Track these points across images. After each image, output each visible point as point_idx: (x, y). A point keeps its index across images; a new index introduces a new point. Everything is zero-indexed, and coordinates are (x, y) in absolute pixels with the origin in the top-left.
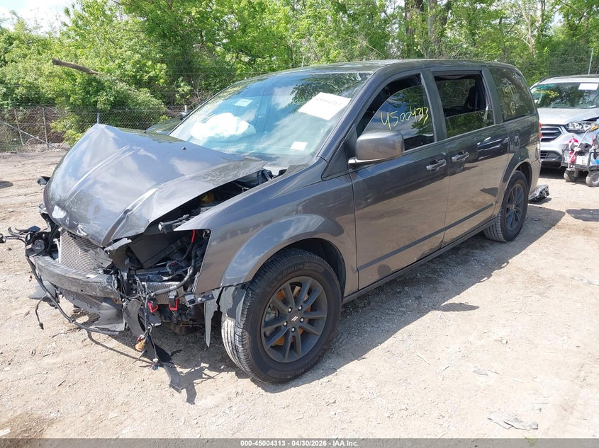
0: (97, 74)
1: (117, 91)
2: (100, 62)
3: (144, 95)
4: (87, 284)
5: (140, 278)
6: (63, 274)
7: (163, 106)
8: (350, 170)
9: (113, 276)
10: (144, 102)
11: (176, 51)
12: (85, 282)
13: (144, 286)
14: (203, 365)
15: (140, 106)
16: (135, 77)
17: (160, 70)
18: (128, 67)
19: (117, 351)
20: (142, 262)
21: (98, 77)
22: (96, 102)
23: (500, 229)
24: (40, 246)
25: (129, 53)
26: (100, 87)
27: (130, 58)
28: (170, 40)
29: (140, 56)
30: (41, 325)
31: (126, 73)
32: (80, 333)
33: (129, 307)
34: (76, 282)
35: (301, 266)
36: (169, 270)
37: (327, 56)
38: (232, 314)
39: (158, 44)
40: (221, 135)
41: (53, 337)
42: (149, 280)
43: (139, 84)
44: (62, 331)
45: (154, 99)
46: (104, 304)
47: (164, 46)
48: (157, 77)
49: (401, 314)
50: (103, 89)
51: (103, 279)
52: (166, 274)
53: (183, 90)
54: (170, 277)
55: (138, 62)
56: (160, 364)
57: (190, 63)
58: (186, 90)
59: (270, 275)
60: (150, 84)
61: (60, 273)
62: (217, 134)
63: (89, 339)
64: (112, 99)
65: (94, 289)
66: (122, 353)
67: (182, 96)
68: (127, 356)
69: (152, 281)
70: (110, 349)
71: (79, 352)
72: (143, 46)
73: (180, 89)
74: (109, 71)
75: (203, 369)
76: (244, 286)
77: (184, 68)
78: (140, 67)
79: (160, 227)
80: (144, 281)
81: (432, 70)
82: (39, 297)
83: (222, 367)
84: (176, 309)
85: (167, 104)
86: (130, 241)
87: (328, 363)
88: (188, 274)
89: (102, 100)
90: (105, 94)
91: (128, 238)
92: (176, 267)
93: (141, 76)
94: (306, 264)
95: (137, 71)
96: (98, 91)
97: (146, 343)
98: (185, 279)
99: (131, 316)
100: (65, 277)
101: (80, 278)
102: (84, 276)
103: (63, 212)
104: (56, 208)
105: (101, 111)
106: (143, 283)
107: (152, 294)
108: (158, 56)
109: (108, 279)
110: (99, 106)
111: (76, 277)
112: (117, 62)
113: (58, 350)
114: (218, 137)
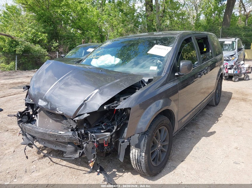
0: (16, 38)
1: (25, 46)
2: (17, 33)
3: (37, 47)
4: (61, 136)
5: (90, 132)
6: (45, 132)
7: (46, 52)
8: (176, 78)
9: (76, 132)
10: (38, 50)
11: (51, 28)
12: (59, 135)
13: (93, 135)
14: (114, 170)
15: (36, 52)
16: (33, 39)
17: (44, 36)
18: (30, 35)
19: (68, 167)
20: (91, 124)
21: (16, 39)
22: (16, 50)
23: (214, 101)
24: (25, 119)
25: (30, 29)
26: (17, 44)
27: (30, 31)
28: (48, 23)
29: (35, 30)
30: (27, 157)
31: (29, 38)
32: (45, 159)
33: (88, 146)
34: (53, 136)
35: (163, 122)
36: (104, 127)
37: (117, 31)
38: (138, 146)
39: (43, 25)
40: (108, 64)
41: (32, 162)
42: (95, 133)
43: (35, 42)
44: (36, 159)
45: (42, 49)
46: (68, 145)
47: (45, 26)
48: (43, 39)
49: (189, 139)
50: (18, 44)
51: (70, 134)
52: (103, 129)
53: (55, 45)
54: (105, 131)
55: (34, 33)
56: (100, 172)
57: (57, 33)
58: (56, 45)
59: (154, 127)
60: (40, 42)
61: (42, 131)
62: (106, 64)
63: (51, 162)
64: (23, 49)
65: (65, 138)
66: (71, 168)
67: (54, 48)
68: (74, 168)
69: (96, 133)
70: (64, 166)
71: (49, 169)
72: (36, 26)
73: (54, 45)
74: (21, 37)
75: (114, 172)
76: (144, 133)
77: (54, 35)
78: (35, 35)
79: (105, 107)
80: (93, 133)
81: (195, 35)
82: (26, 143)
83: (124, 170)
84: (107, 145)
85: (48, 51)
86: (89, 115)
87: (169, 164)
88: (115, 129)
89: (18, 49)
90: (19, 47)
91: (88, 113)
92: (106, 126)
93: (36, 39)
94: (164, 121)
95: (34, 37)
96: (16, 46)
97: (94, 163)
98: (114, 131)
99: (88, 150)
100: (46, 134)
101: (56, 133)
102: (57, 132)
103: (45, 102)
104: (40, 100)
105: (18, 54)
106: (92, 134)
107: (98, 139)
108: (43, 30)
109: (72, 133)
110: (17, 52)
111: (53, 133)
112: (24, 33)
113: (37, 169)
114: (106, 65)
